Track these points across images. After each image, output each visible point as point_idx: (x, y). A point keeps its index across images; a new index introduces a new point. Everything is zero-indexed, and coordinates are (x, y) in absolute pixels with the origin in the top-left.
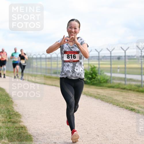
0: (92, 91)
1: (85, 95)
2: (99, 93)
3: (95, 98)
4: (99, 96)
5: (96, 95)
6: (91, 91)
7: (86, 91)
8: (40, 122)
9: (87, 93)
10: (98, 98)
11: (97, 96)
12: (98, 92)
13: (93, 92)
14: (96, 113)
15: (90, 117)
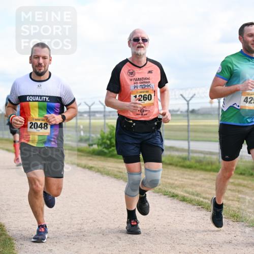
0: (111, 167)
1: (99, 173)
2: (121, 170)
3: (115, 178)
4: (122, 174)
5: (116, 173)
6: (109, 167)
7: (100, 166)
8: (26, 217)
9: (102, 170)
10: (119, 178)
11: (118, 174)
12: (119, 168)
13: (112, 169)
14: (116, 202)
15: (107, 208)
